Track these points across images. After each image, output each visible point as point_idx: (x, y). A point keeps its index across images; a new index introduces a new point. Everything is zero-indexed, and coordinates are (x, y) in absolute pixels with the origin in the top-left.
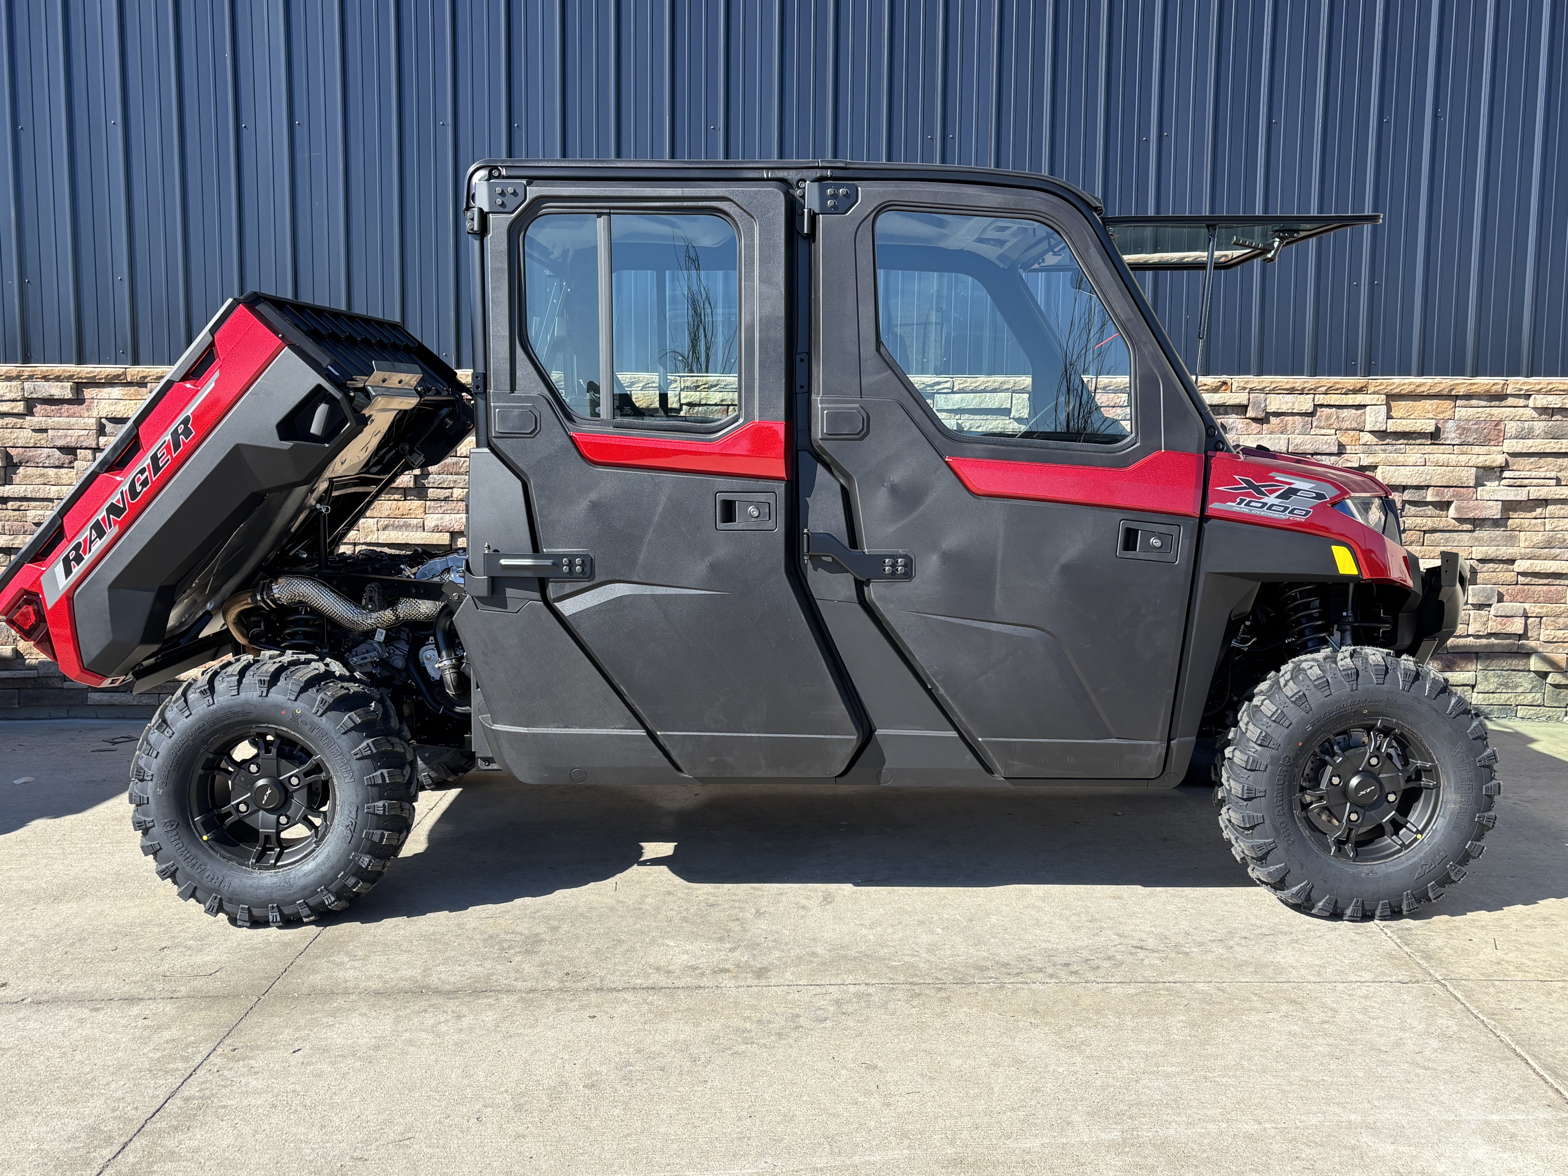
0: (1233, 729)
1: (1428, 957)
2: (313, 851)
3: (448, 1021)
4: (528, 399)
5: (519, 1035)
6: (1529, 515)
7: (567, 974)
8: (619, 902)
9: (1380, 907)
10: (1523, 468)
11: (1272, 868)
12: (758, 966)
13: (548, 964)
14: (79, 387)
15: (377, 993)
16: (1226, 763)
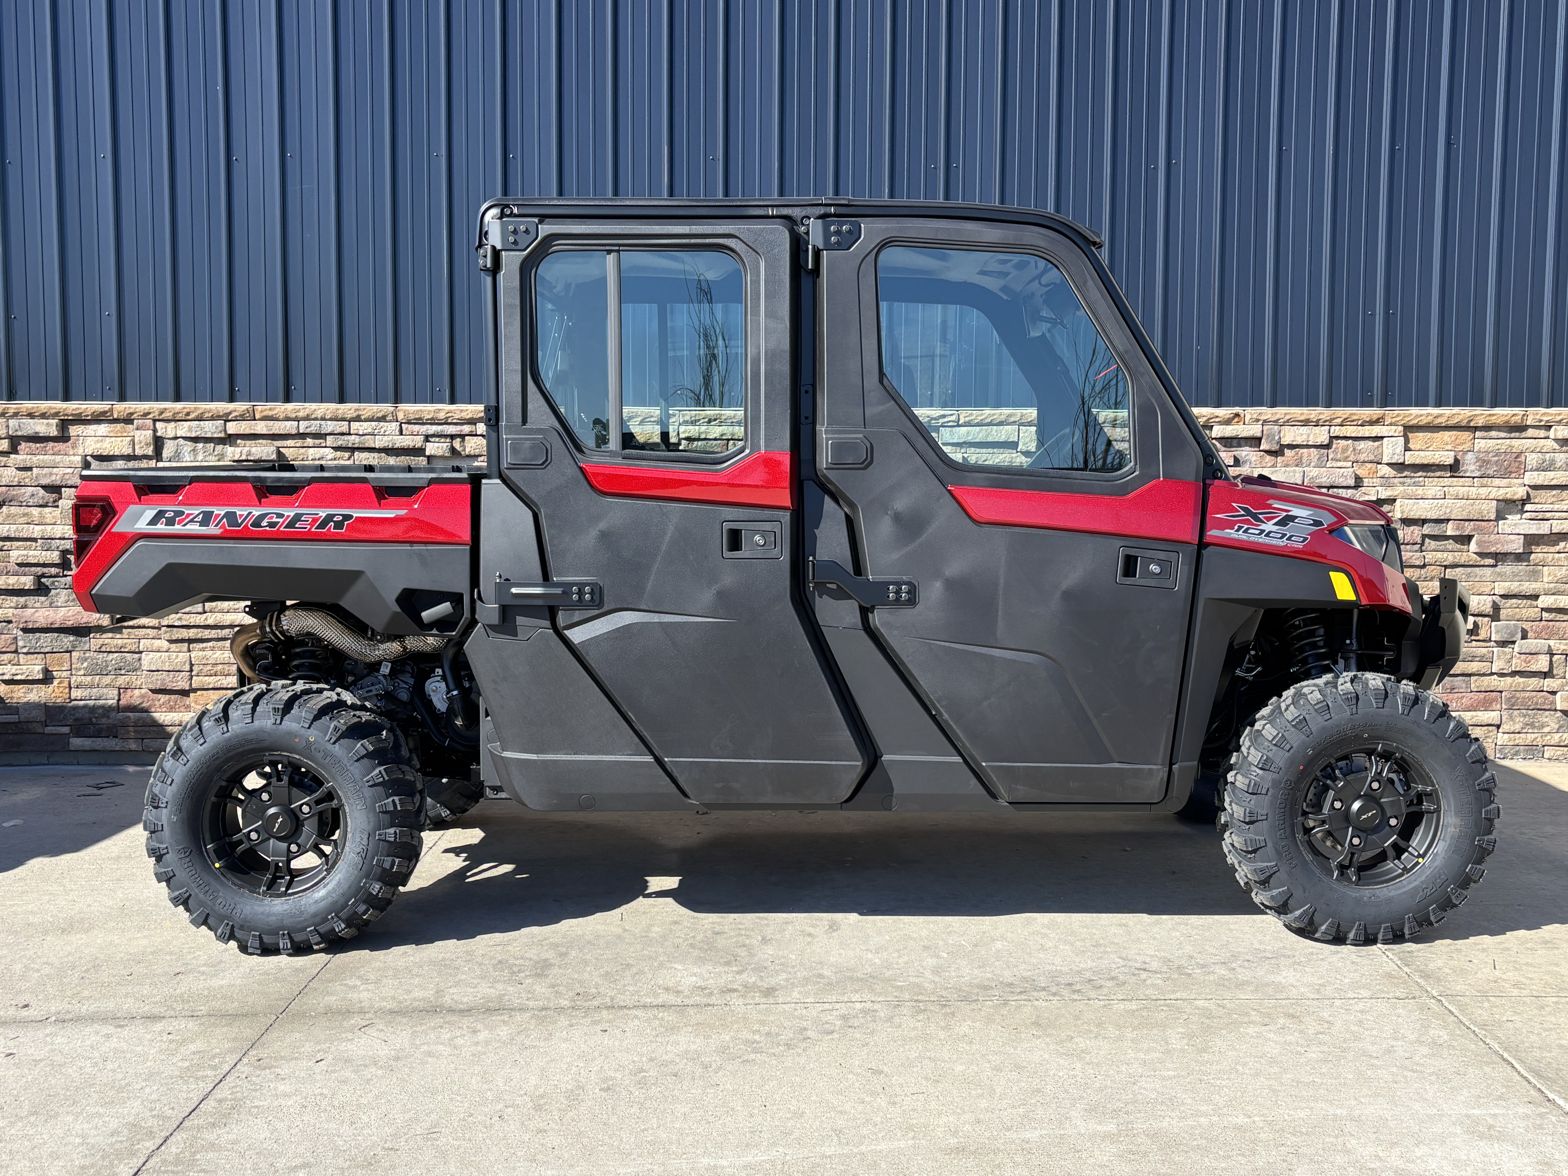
0: (1235, 754)
1: (1426, 976)
2: (324, 878)
3: (464, 1036)
4: (539, 431)
5: (534, 1047)
6: (1552, 549)
7: (578, 994)
8: (625, 930)
9: (1382, 930)
10: (1544, 501)
11: (1275, 892)
12: (765, 986)
13: (558, 985)
14: (65, 424)
15: (392, 1012)
16: (1228, 787)
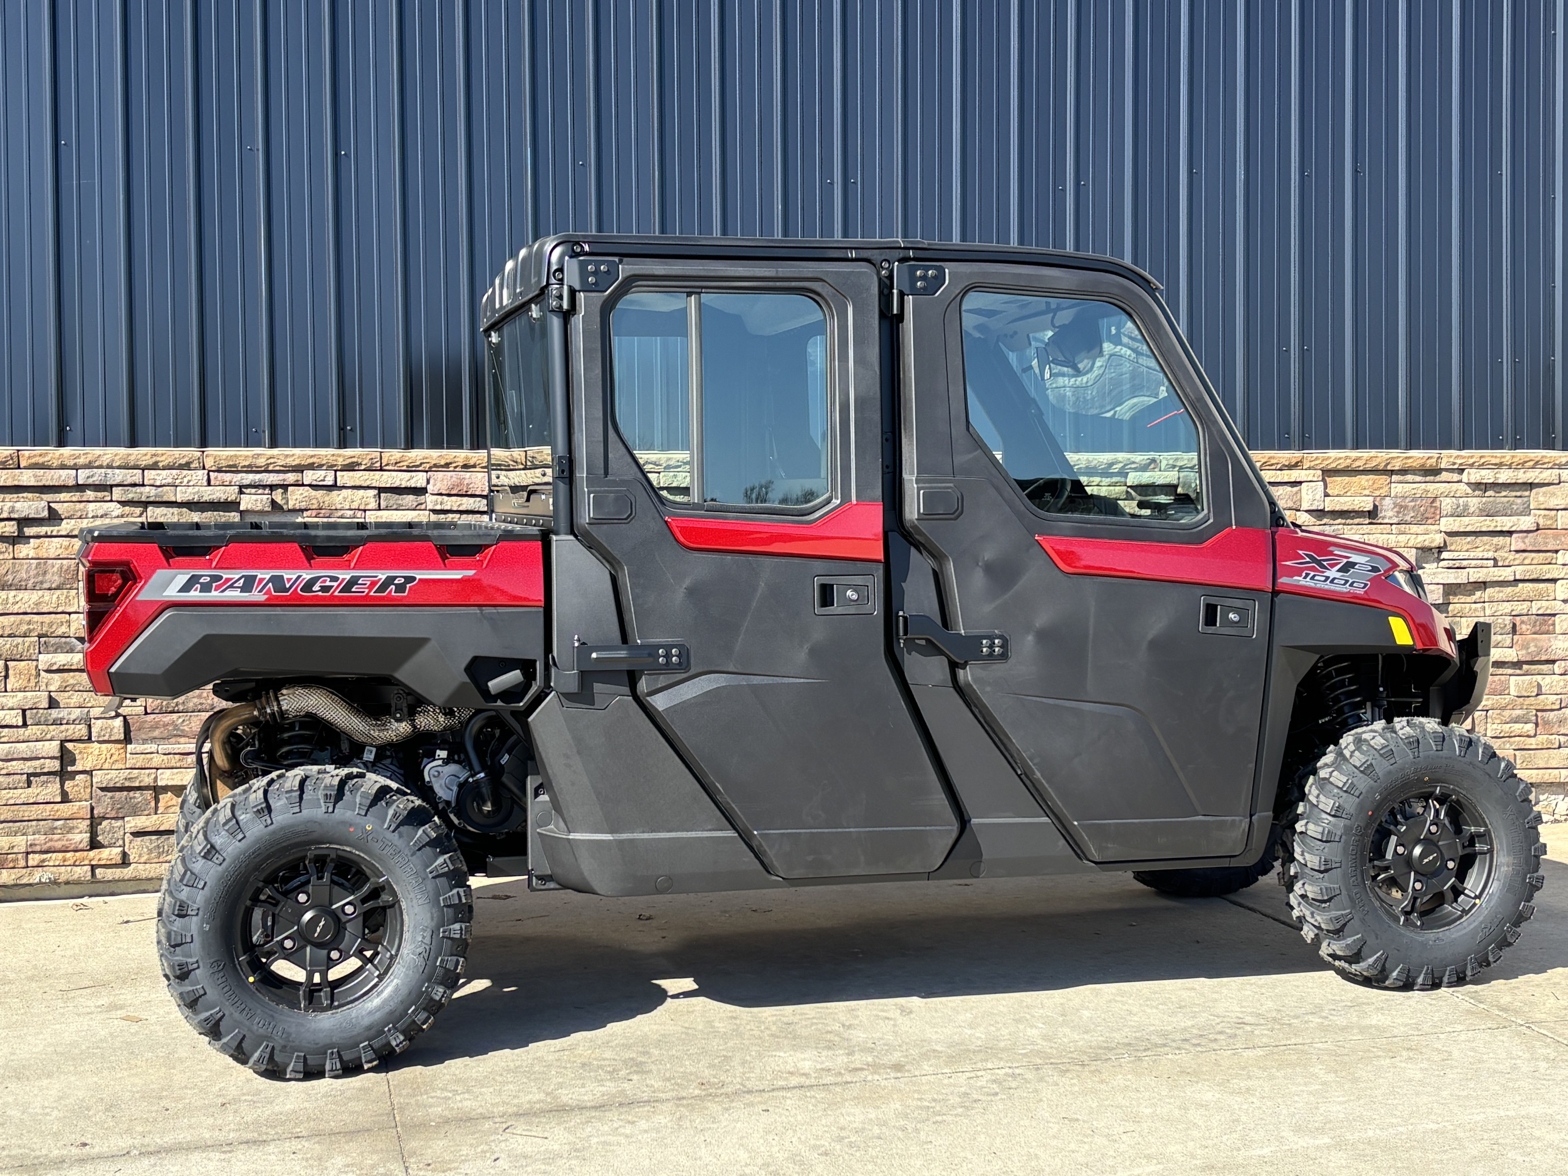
0: (1301, 804)
1: (1503, 1009)
4: (623, 483)
6: (1469, 599)
7: (702, 1084)
9: (1447, 973)
10: (1460, 548)
11: (1349, 940)
13: (671, 1078)
16: (1296, 837)
